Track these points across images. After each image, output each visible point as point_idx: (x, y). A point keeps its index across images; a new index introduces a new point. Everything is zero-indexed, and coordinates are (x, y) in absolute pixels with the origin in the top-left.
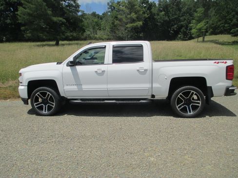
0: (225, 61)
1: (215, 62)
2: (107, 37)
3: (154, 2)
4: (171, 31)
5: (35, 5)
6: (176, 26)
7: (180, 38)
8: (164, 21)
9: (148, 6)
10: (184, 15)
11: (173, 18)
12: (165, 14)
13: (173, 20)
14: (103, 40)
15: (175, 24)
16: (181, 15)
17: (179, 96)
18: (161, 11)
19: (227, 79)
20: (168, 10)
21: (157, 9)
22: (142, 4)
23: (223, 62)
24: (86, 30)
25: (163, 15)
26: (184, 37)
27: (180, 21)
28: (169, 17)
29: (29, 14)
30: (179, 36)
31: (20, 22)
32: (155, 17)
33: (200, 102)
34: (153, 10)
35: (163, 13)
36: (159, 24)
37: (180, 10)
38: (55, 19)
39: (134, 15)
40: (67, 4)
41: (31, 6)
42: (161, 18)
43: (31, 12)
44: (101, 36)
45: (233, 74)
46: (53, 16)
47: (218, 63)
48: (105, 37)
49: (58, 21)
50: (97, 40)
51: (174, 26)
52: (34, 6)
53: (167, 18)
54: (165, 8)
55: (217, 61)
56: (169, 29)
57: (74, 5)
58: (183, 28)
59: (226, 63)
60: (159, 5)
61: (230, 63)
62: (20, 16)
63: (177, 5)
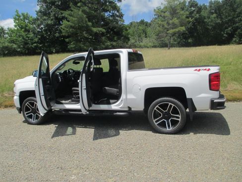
0: (207, 68)
1: (196, 70)
2: (152, 45)
3: (204, 4)
4: (224, 35)
5: (77, 17)
6: (230, 29)
7: (235, 41)
8: (216, 24)
9: (197, 9)
10: (239, 16)
11: (227, 19)
12: (217, 17)
13: (227, 23)
14: (148, 48)
15: (229, 26)
16: (235, 16)
17: (155, 109)
18: (212, 13)
19: (211, 89)
20: (221, 12)
21: (207, 11)
22: (191, 7)
23: (205, 70)
24: (131, 39)
25: (215, 18)
26: (240, 40)
27: (235, 23)
28: (222, 18)
29: (71, 27)
30: (234, 39)
31: (64, 34)
32: (205, 20)
33: (180, 116)
34: (202, 13)
35: (215, 15)
36: (210, 28)
37: (234, 11)
38: (95, 30)
39: (176, 21)
40: (111, 14)
41: (74, 19)
42: (212, 21)
43: (73, 25)
44: (146, 44)
45: (219, 83)
46: (94, 27)
47: (199, 70)
48: (150, 44)
49: (98, 31)
50: (142, 48)
51: (228, 29)
52: (76, 19)
53: (219, 21)
54: (217, 9)
55: (198, 68)
56: (222, 33)
57: (118, 14)
58: (239, 30)
59: (209, 70)
60: (211, 7)
61: (214, 70)
62: (64, 29)
63: (231, 5)
